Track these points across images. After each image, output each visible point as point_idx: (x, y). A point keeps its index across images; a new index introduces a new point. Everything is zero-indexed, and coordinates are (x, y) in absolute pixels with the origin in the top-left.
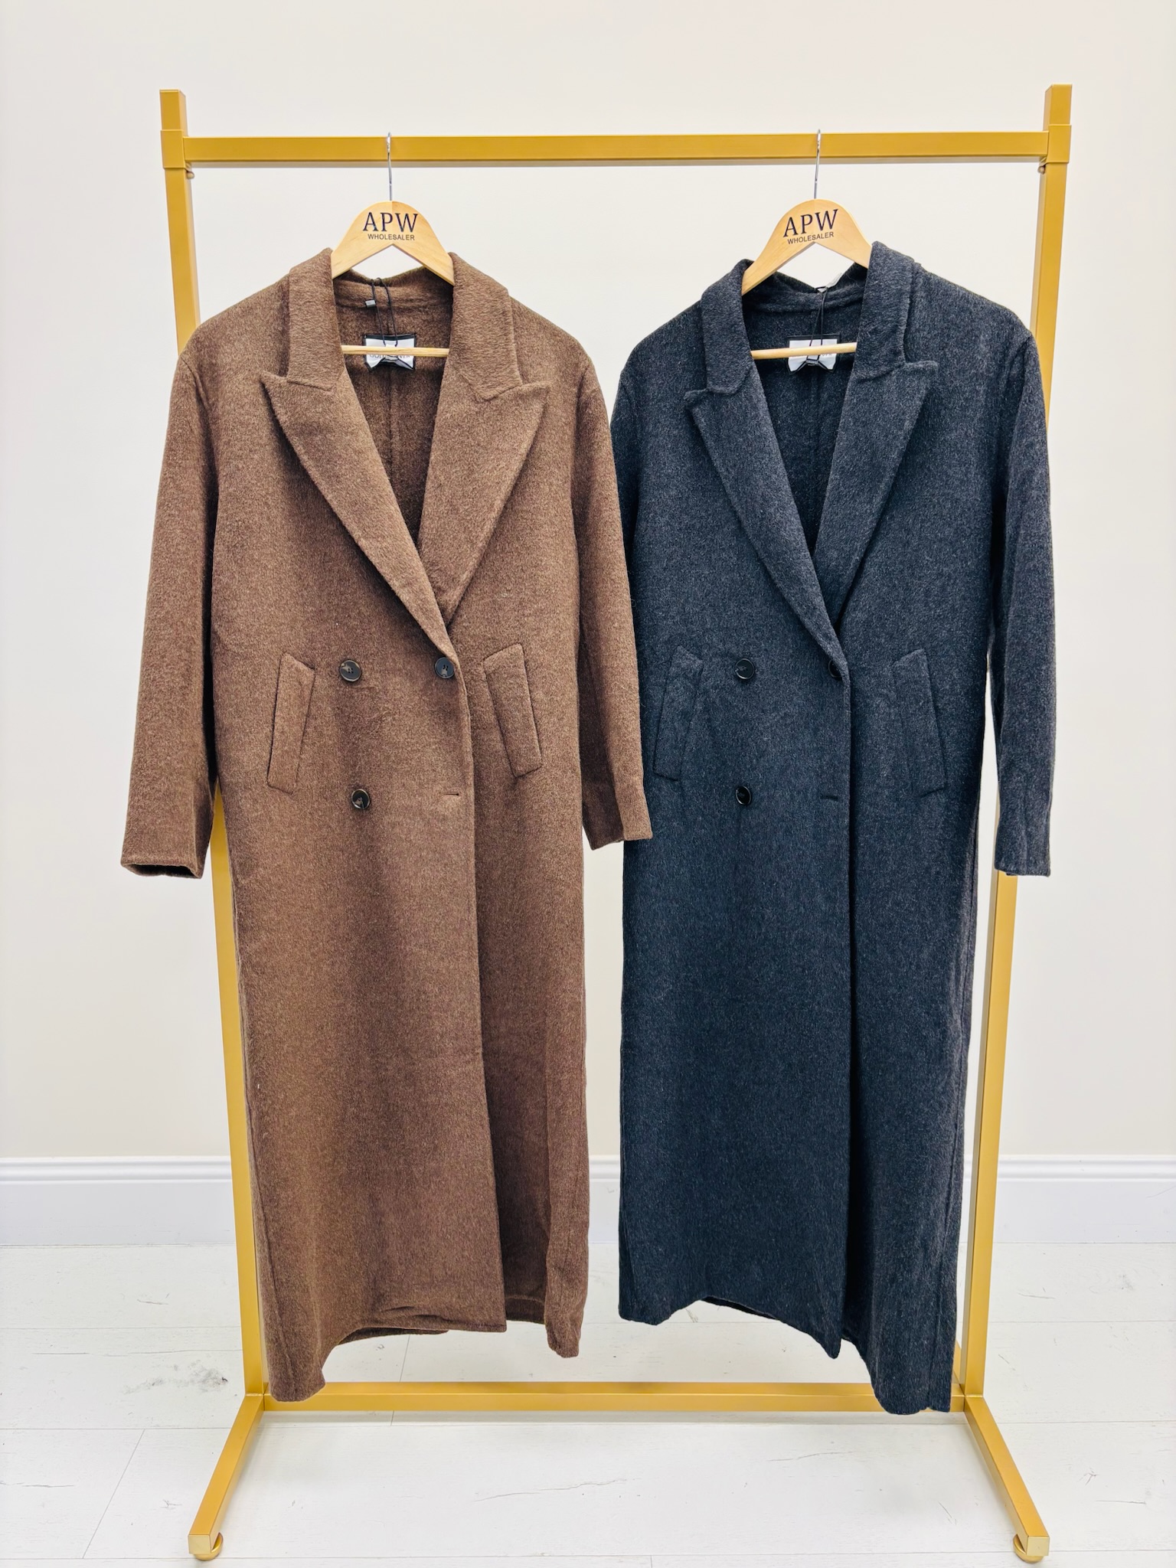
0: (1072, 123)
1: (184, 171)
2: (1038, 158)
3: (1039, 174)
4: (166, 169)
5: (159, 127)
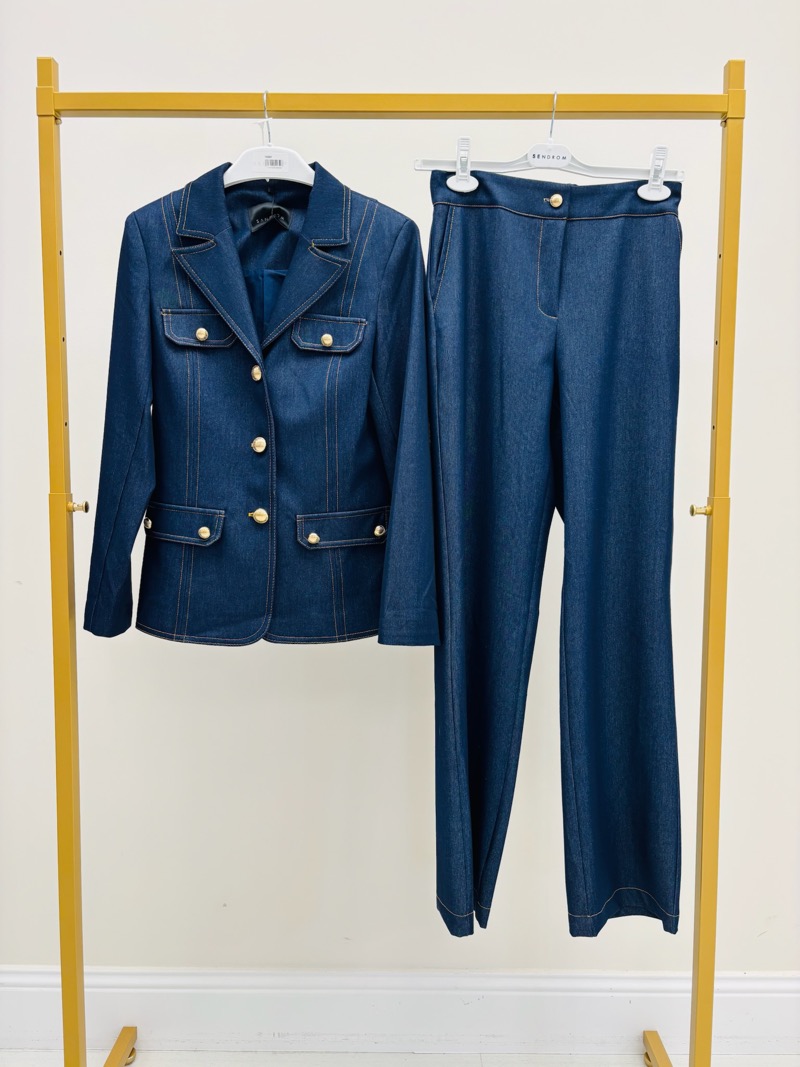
0: (746, 87)
1: (53, 118)
3: (721, 128)
5: (36, 85)
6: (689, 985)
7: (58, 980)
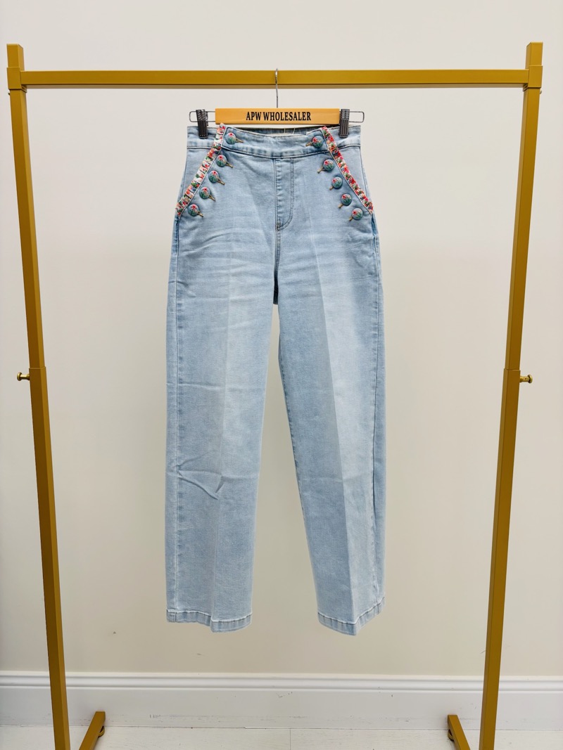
2: (522, 85)
4: (10, 90)
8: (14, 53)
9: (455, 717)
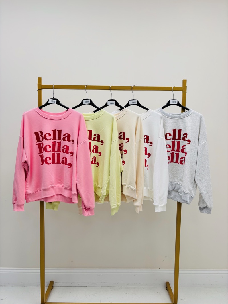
0: (187, 86)
2: (182, 91)
6: (174, 272)
7: (40, 271)
8: (40, 80)
9: (168, 283)
